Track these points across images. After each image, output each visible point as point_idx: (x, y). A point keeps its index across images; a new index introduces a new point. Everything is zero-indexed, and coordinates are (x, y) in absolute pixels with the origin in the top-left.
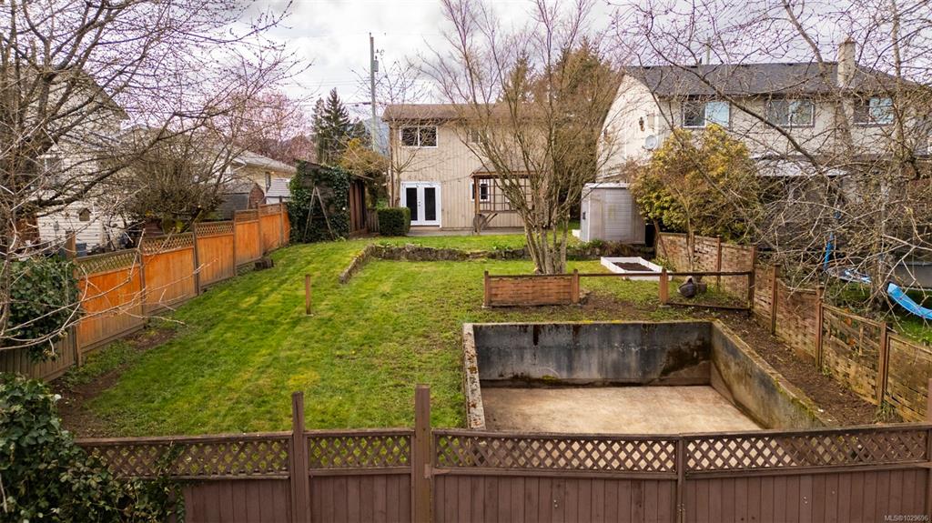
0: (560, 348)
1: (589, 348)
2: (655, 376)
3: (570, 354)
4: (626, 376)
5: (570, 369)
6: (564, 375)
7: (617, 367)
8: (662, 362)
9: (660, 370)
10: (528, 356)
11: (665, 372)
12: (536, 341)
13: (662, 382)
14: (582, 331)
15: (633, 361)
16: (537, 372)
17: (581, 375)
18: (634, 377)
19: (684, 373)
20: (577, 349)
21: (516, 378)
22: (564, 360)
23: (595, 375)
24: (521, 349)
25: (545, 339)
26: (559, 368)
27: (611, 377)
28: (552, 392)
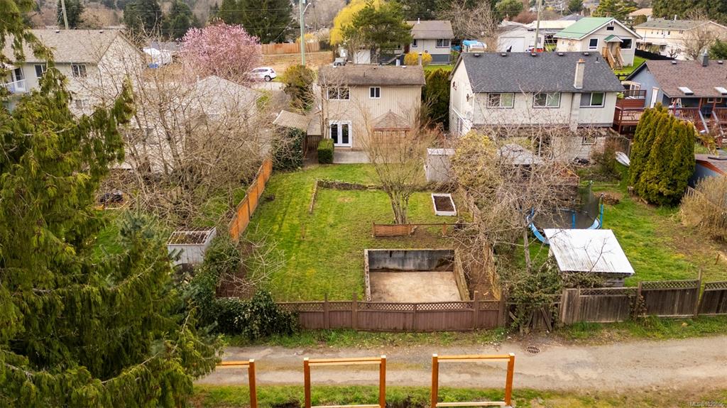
0: (400, 258)
1: (410, 258)
2: (433, 268)
3: (403, 260)
4: (423, 268)
5: (403, 265)
6: (401, 268)
7: (419, 265)
8: (436, 263)
9: (435, 266)
10: (388, 261)
11: (437, 267)
12: (391, 256)
13: (436, 270)
14: (407, 253)
15: (426, 263)
16: (391, 266)
17: (407, 268)
18: (425, 269)
19: (444, 267)
20: (406, 259)
21: (383, 268)
22: (401, 262)
23: (412, 267)
24: (385, 259)
25: (394, 255)
26: (399, 265)
27: (418, 268)
28: (396, 274)
